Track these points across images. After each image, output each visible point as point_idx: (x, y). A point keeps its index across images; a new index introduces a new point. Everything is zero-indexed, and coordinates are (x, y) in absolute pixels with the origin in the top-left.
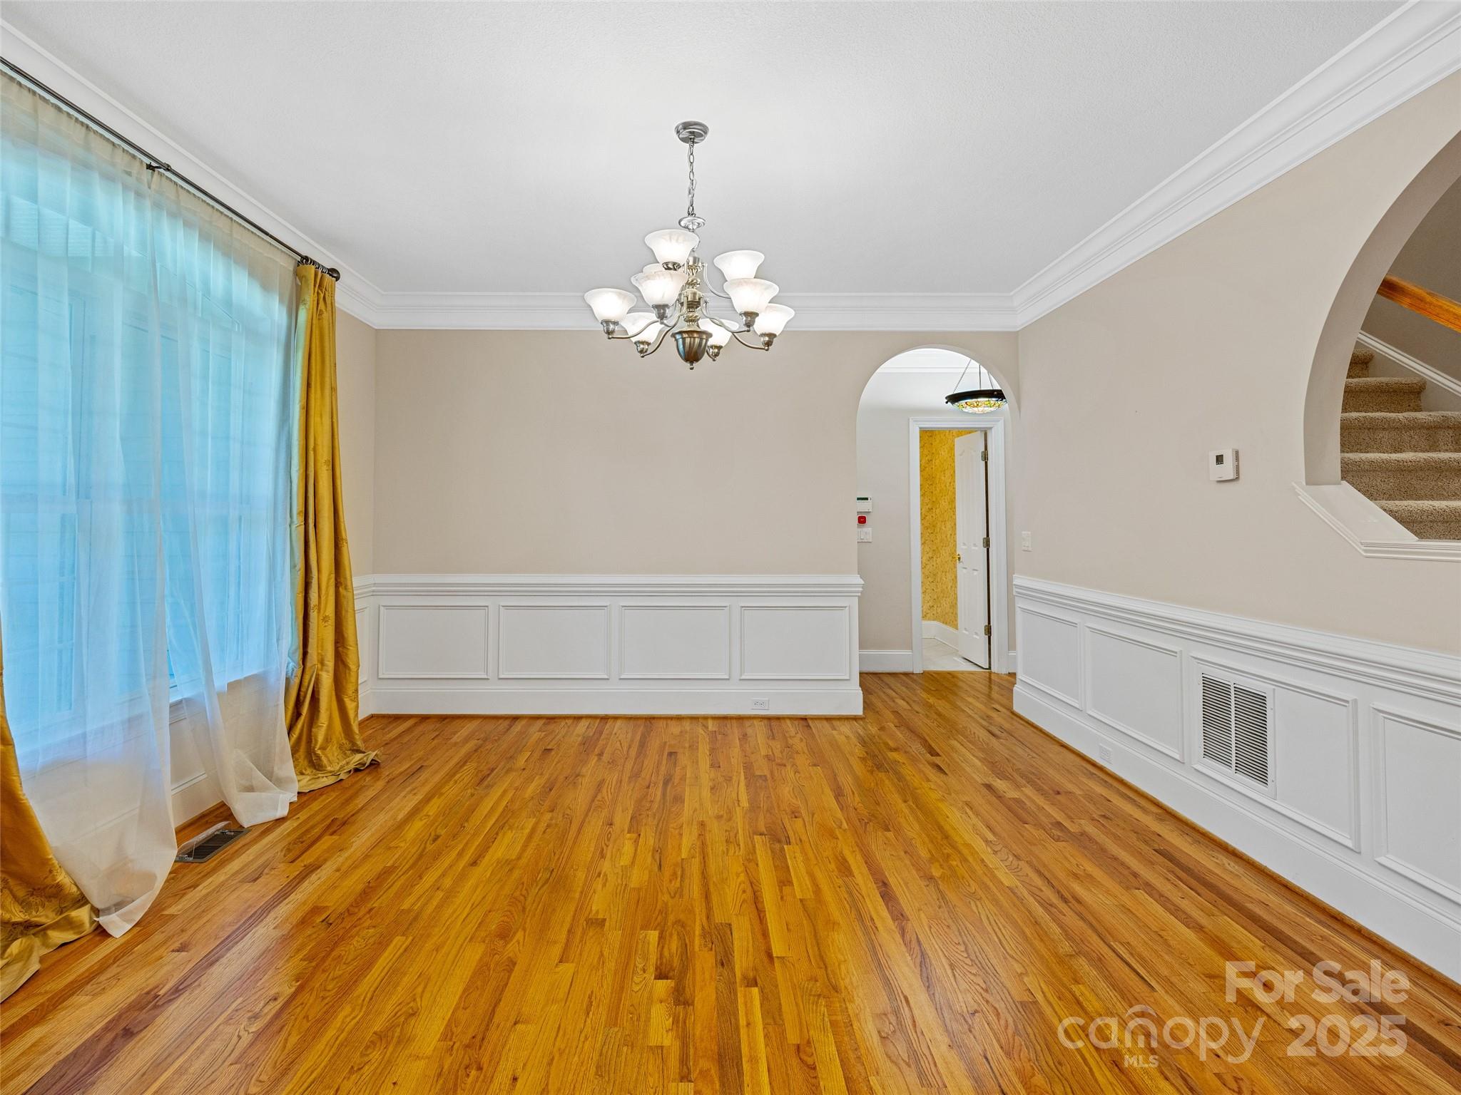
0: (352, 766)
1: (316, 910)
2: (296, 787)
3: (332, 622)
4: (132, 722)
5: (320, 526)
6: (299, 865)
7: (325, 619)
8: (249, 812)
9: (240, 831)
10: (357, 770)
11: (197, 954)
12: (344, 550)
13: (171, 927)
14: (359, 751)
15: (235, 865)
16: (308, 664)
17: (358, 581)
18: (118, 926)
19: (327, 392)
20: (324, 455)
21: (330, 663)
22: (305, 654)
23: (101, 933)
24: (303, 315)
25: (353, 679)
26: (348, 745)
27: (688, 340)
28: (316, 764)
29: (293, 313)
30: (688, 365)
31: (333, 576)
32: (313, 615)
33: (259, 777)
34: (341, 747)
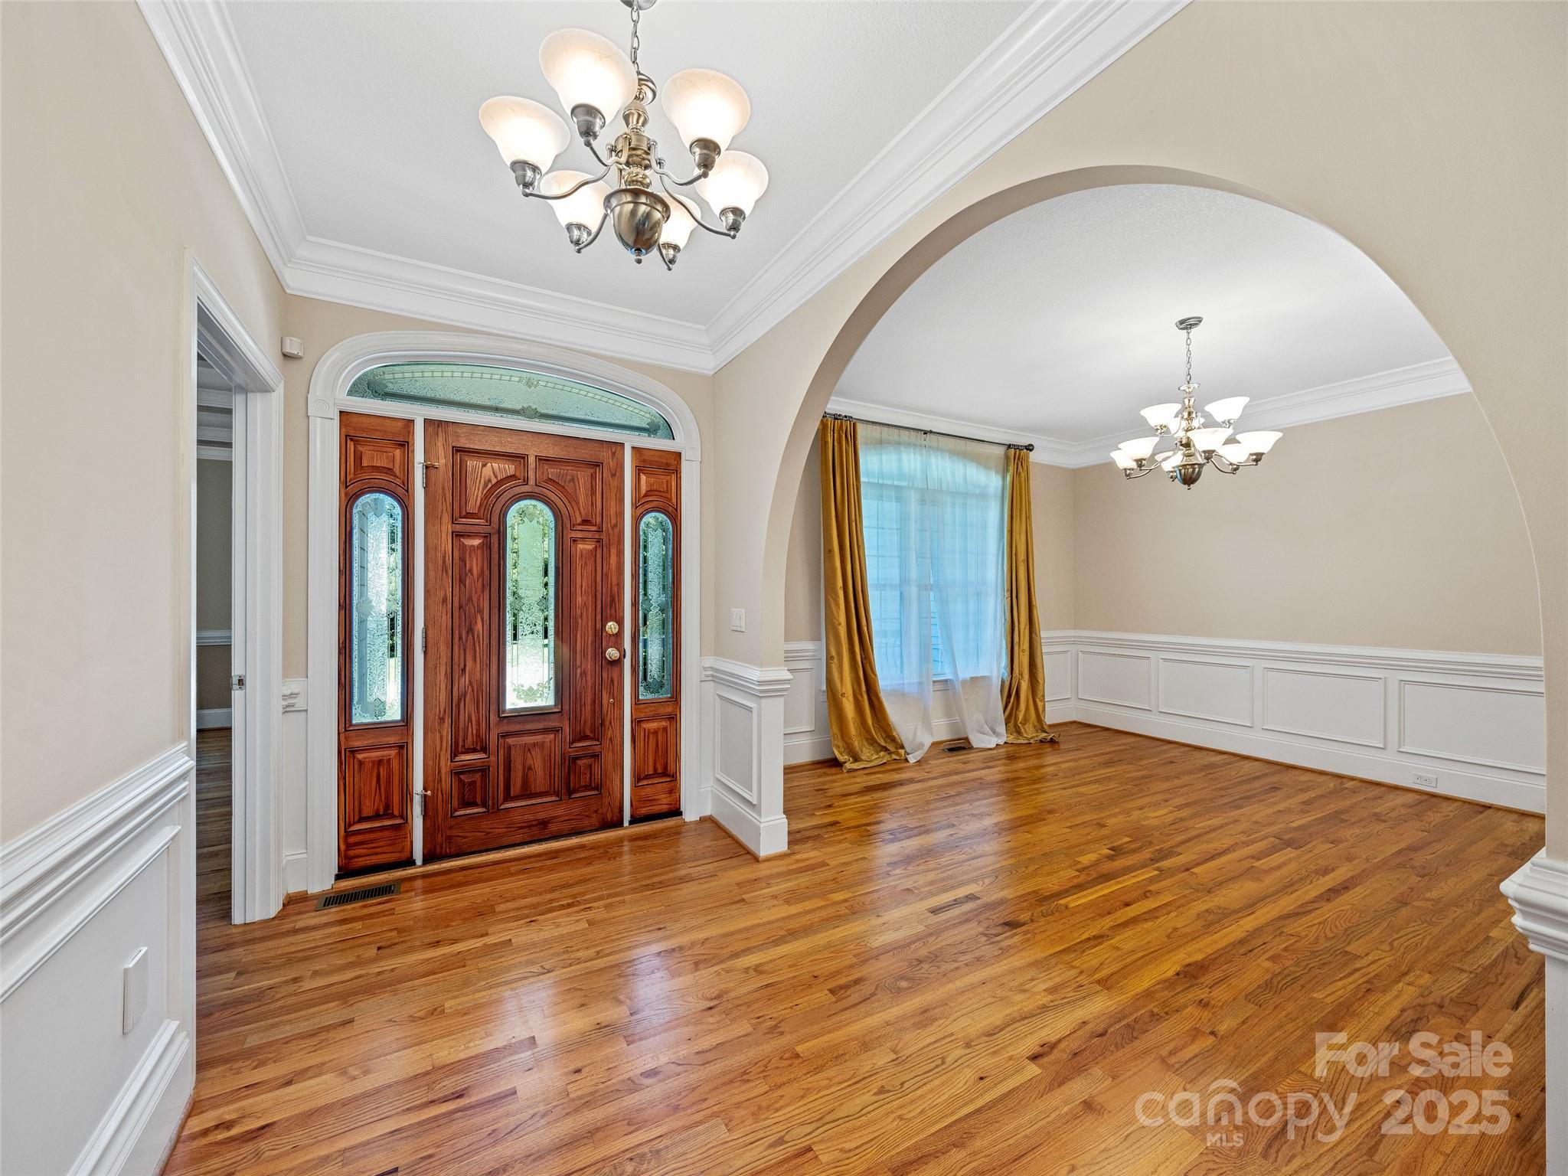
0: (1039, 738)
1: (981, 779)
2: (1005, 740)
3: (1027, 653)
4: (920, 683)
5: (1020, 597)
6: (985, 765)
7: (1023, 651)
8: (979, 741)
9: (971, 748)
10: (1041, 741)
11: (930, 775)
12: (1035, 612)
13: (928, 766)
14: (1045, 732)
15: (961, 757)
16: (1014, 675)
17: (1044, 634)
18: (912, 759)
19: (1024, 520)
20: (1022, 556)
21: (1026, 676)
22: (1012, 669)
23: (906, 760)
24: (1009, 478)
25: (1041, 688)
26: (1039, 726)
27: (1183, 471)
28: (1019, 732)
29: (1004, 478)
30: (1186, 486)
31: (1028, 627)
32: (1016, 648)
33: (987, 729)
34: (1035, 727)
